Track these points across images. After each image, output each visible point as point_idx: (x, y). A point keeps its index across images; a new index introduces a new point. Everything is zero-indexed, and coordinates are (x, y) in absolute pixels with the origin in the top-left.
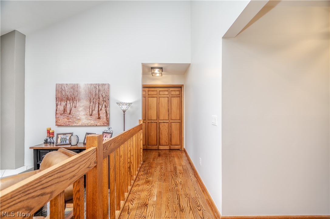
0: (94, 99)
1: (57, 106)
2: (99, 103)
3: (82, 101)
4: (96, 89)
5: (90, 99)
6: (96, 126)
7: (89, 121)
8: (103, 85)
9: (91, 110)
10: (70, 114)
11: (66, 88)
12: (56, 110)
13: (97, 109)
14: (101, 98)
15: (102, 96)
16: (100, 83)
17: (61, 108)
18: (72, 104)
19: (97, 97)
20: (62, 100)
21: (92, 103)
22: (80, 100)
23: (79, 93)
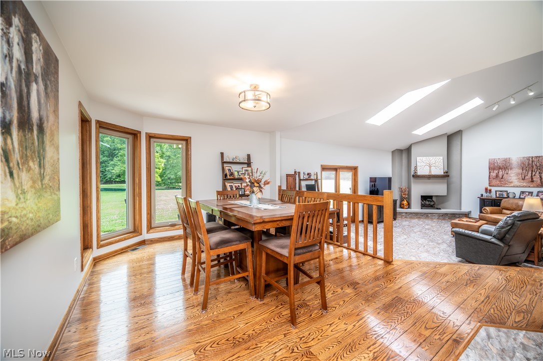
0: (527, 167)
1: (490, 173)
2: (532, 171)
3: (514, 169)
4: (529, 160)
5: (523, 168)
6: (529, 187)
7: (522, 184)
8: (537, 157)
9: (523, 176)
10: (502, 178)
11: (499, 162)
12: (489, 176)
13: (530, 175)
14: (535, 167)
15: (536, 165)
16: (534, 156)
17: (494, 174)
18: (504, 172)
19: (530, 166)
20: (494, 169)
21: (524, 171)
22: (511, 169)
23: (511, 164)
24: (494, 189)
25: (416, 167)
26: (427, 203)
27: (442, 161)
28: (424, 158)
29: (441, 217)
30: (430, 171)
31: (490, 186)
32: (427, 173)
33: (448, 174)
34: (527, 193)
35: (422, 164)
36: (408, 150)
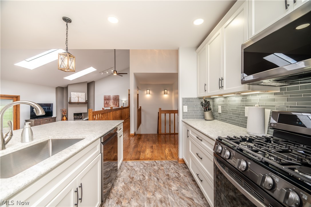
4: (115, 97)
5: (114, 100)
7: (113, 106)
8: (117, 96)
9: (114, 103)
10: (108, 104)
11: (107, 97)
12: (104, 103)
13: (116, 102)
14: (117, 99)
18: (108, 101)
20: (105, 100)
22: (111, 100)
23: (110, 98)
25: (70, 98)
26: (78, 117)
27: (85, 95)
28: (75, 93)
30: (78, 100)
31: (104, 107)
33: (88, 102)
35: (74, 96)
36: (67, 88)
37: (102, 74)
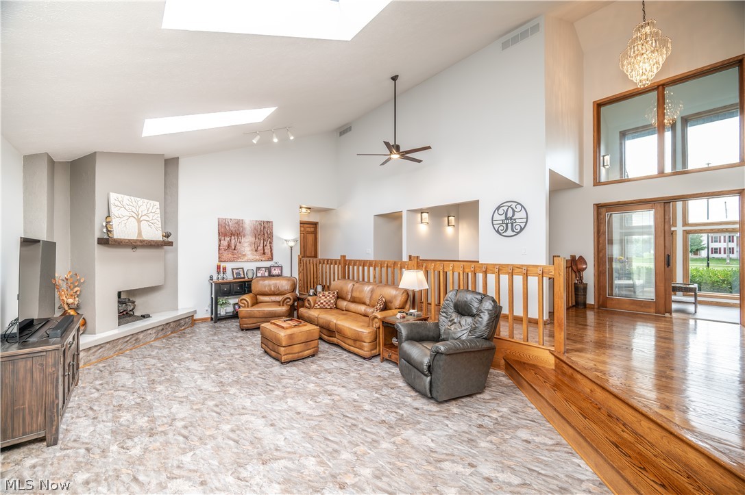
0: (259, 235)
1: (220, 241)
2: (264, 240)
3: (247, 237)
4: (261, 225)
5: (256, 236)
6: (263, 260)
7: (255, 256)
8: (267, 222)
9: (256, 246)
10: (234, 249)
11: (230, 224)
12: (220, 246)
13: (262, 245)
14: (266, 235)
15: (267, 232)
16: (265, 220)
17: (225, 243)
18: (236, 239)
19: (262, 233)
20: (225, 235)
21: (257, 240)
22: (244, 236)
23: (244, 229)
24: (229, 266)
25: (108, 219)
27: (158, 211)
28: (126, 199)
29: (161, 334)
30: (140, 233)
31: (222, 262)
32: (134, 236)
33: (170, 239)
34: (264, 269)
35: (123, 212)
36: (74, 167)
37: (255, 141)
